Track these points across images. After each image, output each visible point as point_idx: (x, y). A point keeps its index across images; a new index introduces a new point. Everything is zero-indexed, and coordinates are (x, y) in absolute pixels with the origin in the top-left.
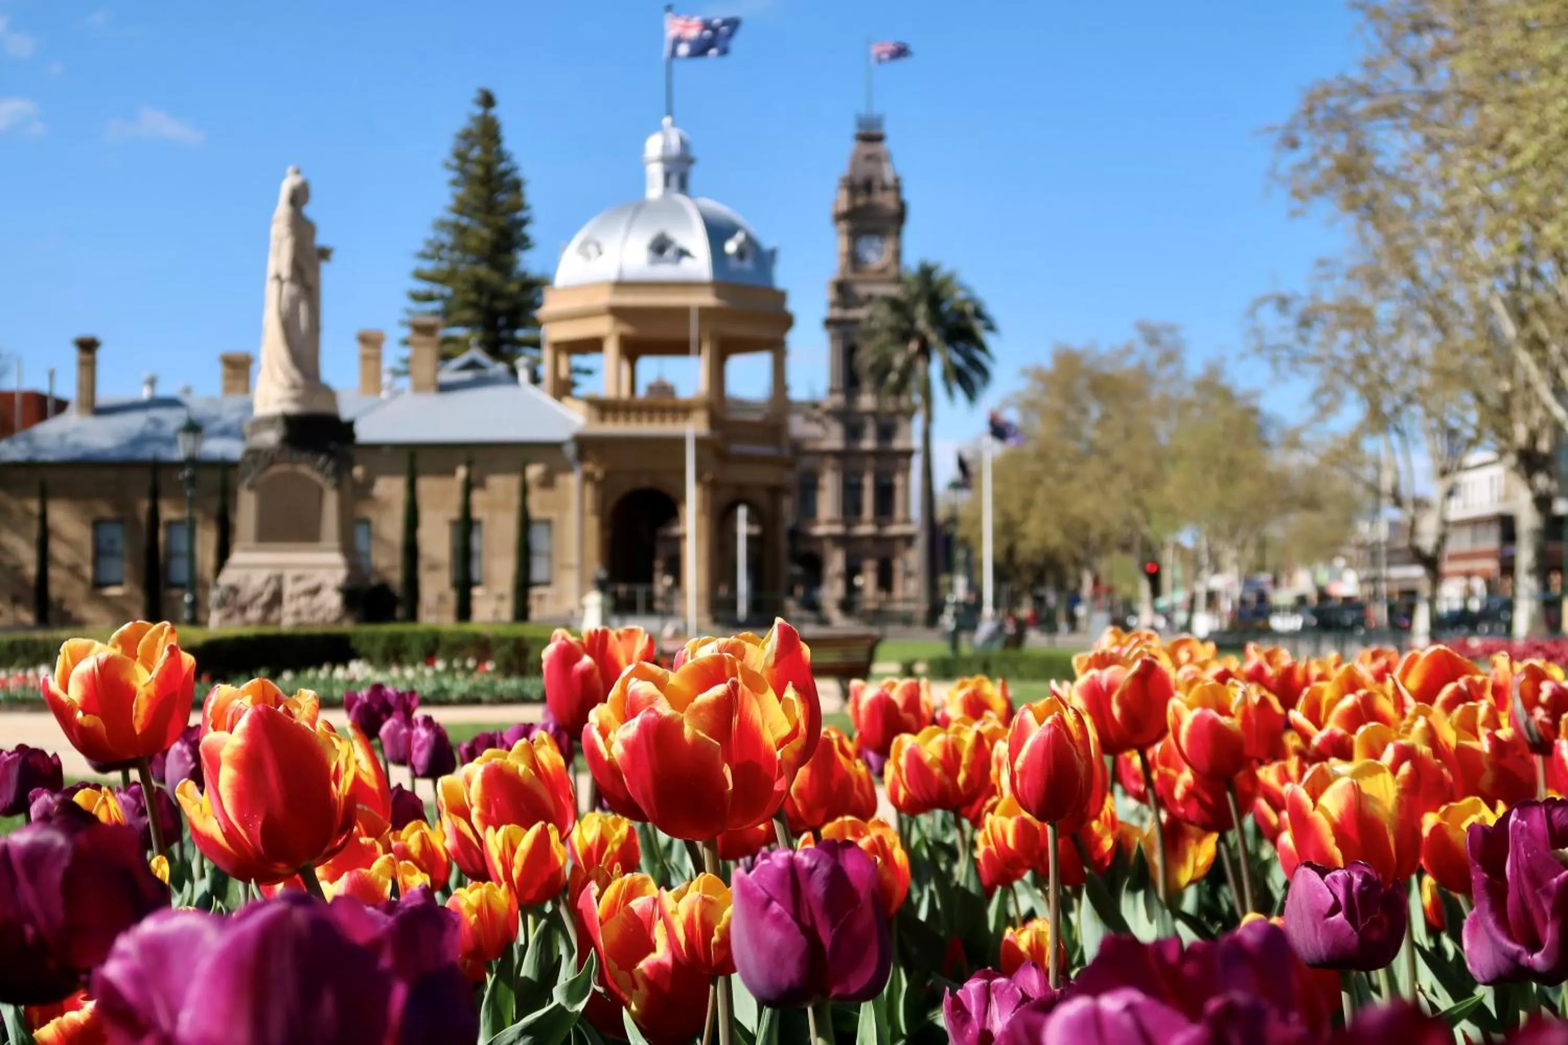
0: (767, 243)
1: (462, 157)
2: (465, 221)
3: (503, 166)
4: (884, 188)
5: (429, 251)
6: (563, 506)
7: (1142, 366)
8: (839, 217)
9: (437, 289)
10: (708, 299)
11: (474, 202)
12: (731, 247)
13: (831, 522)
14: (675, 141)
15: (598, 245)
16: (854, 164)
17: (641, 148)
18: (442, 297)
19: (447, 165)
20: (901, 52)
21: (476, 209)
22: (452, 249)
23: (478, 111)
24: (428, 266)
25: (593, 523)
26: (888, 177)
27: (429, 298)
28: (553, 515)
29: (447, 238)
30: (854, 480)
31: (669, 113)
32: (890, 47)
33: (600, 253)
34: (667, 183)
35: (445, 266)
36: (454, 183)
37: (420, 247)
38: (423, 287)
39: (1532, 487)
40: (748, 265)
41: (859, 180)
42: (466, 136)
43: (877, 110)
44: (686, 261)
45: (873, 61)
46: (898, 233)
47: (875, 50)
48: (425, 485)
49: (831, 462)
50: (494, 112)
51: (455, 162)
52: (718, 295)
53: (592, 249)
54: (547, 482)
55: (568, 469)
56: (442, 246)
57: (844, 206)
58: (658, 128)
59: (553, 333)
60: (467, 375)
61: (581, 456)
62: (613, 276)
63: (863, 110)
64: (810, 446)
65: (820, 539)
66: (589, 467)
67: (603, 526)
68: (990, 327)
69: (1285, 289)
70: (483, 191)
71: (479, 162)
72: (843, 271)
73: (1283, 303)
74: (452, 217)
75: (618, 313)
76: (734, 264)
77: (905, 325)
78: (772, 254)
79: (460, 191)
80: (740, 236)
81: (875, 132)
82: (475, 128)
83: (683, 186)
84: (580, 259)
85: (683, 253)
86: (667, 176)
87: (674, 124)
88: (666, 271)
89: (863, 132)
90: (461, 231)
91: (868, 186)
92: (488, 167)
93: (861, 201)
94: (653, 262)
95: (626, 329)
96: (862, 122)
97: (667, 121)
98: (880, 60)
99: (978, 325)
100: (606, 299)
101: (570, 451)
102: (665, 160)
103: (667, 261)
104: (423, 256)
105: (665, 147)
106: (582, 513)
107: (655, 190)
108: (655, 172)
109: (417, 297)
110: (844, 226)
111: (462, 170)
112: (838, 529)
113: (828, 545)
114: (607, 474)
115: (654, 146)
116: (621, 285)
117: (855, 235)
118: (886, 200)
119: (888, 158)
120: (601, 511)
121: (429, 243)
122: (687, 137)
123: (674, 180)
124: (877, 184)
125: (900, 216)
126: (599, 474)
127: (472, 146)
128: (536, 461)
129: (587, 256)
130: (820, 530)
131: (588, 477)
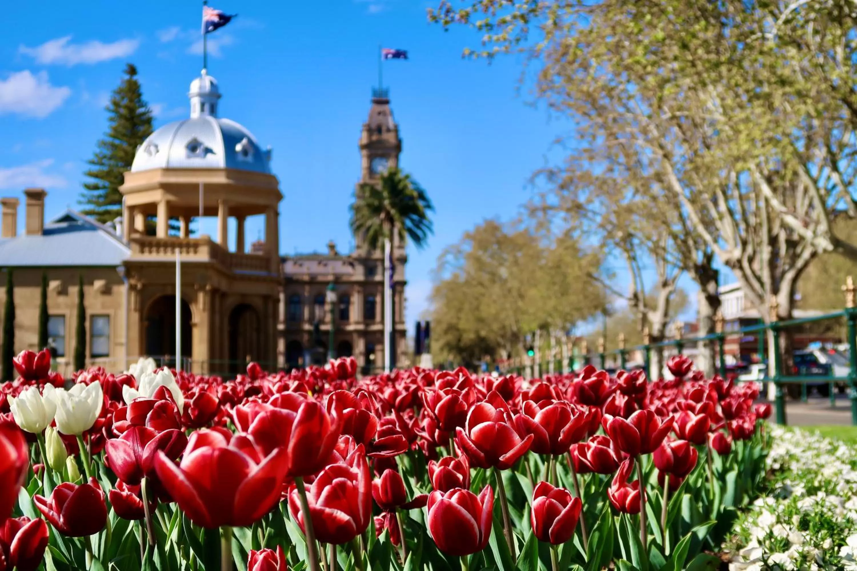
0: (264, 146)
1: (116, 104)
2: (117, 142)
3: (142, 110)
4: (388, 130)
5: (95, 159)
6: (117, 307)
7: (527, 231)
8: (363, 147)
9: (100, 182)
10: (221, 179)
11: (124, 131)
12: (239, 148)
13: (357, 323)
14: (207, 85)
15: (156, 146)
16: (371, 117)
17: (188, 88)
18: (104, 187)
19: (108, 109)
20: (398, 55)
21: (124, 135)
22: (110, 158)
23: (127, 77)
24: (95, 168)
25: (135, 317)
26: (391, 125)
27: (96, 187)
28: (110, 312)
29: (108, 152)
30: (371, 299)
31: (205, 67)
32: (393, 51)
33: (158, 151)
34: (202, 110)
35: (105, 169)
36: (112, 120)
37: (91, 157)
38: (92, 181)
39: (705, 290)
40: (250, 158)
41: (374, 126)
42: (119, 92)
43: (385, 86)
44: (209, 156)
45: (383, 58)
46: (397, 157)
47: (384, 52)
48: (19, 292)
49: (357, 288)
50: (135, 78)
51: (112, 107)
52: (228, 177)
53: (152, 149)
54: (107, 291)
55: (120, 282)
56: (105, 157)
57: (365, 141)
58: (199, 75)
59: (129, 200)
60: (64, 225)
61: (128, 274)
62: (164, 165)
63: (377, 86)
64: (345, 279)
65: (351, 333)
66: (133, 282)
67: (141, 319)
68: (429, 206)
69: (551, 165)
70: (128, 124)
71: (127, 107)
72: (364, 178)
73: (551, 175)
74: (109, 140)
75: (166, 187)
76: (241, 158)
77: (376, 203)
78: (268, 153)
79: (115, 124)
80: (245, 141)
81: (384, 99)
82: (125, 86)
83: (213, 111)
84: (146, 155)
85: (208, 151)
86: (203, 105)
87: (208, 74)
88: (197, 162)
89: (376, 98)
90: (114, 147)
91: (379, 130)
92: (131, 110)
93: (375, 138)
94: (189, 157)
95: (171, 198)
96: (375, 93)
97: (203, 71)
98: (386, 57)
99: (421, 204)
100: (158, 178)
101: (121, 270)
102: (201, 95)
103: (198, 156)
104: (92, 163)
105: (201, 88)
106: (129, 310)
107: (195, 113)
108: (196, 102)
109: (88, 187)
110: (365, 152)
111: (116, 111)
112: (361, 327)
113: (355, 336)
114: (144, 286)
115: (195, 86)
116: (168, 170)
117: (371, 158)
118: (390, 138)
119: (392, 113)
120: (141, 310)
121: (97, 155)
122: (215, 82)
123: (207, 107)
124: (384, 128)
125: (398, 147)
126: (139, 286)
127: (123, 98)
128: (99, 278)
129: (150, 153)
130: (351, 328)
131: (132, 288)
